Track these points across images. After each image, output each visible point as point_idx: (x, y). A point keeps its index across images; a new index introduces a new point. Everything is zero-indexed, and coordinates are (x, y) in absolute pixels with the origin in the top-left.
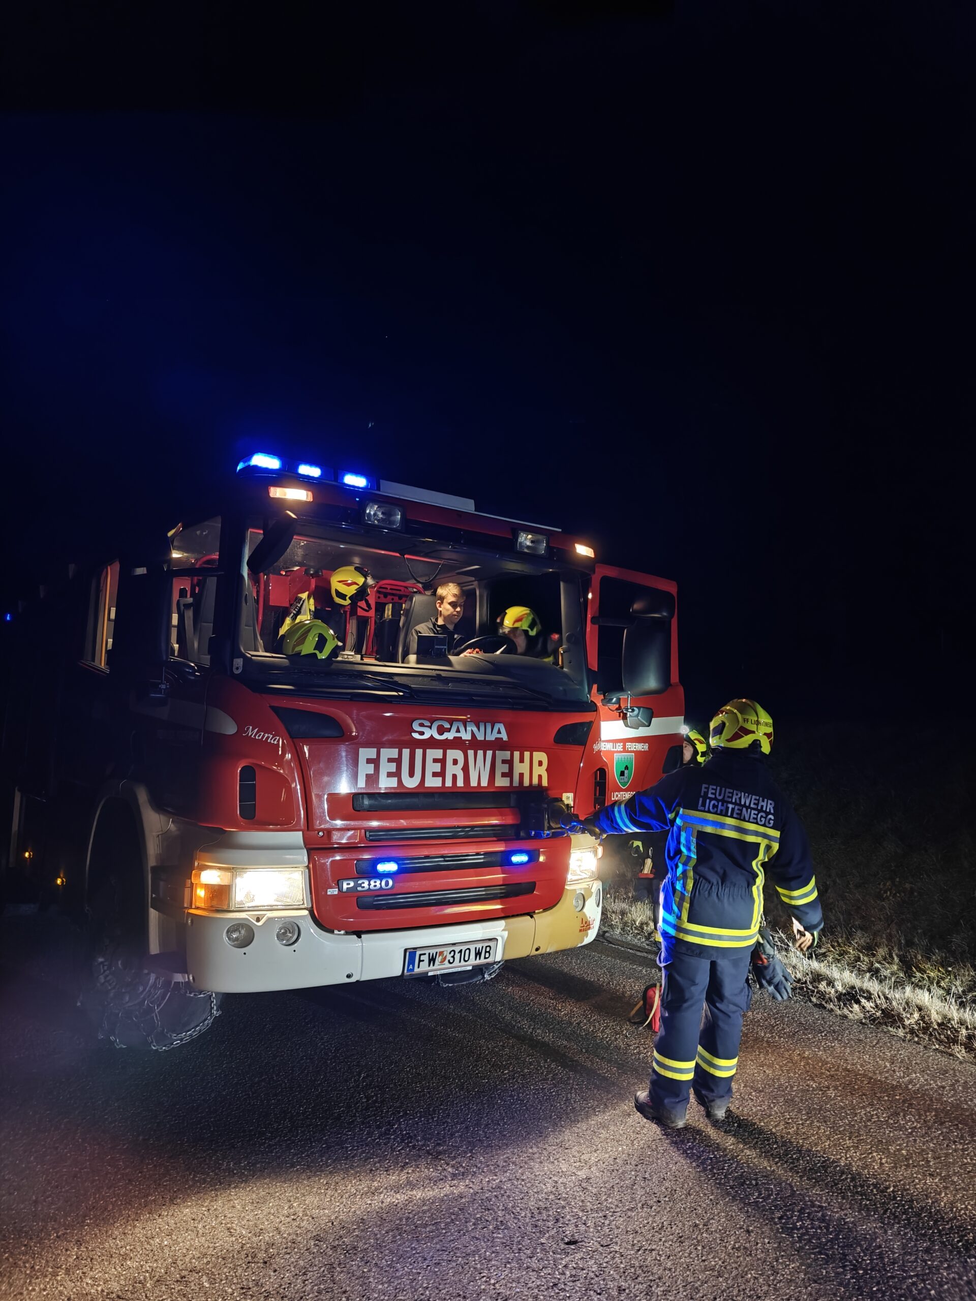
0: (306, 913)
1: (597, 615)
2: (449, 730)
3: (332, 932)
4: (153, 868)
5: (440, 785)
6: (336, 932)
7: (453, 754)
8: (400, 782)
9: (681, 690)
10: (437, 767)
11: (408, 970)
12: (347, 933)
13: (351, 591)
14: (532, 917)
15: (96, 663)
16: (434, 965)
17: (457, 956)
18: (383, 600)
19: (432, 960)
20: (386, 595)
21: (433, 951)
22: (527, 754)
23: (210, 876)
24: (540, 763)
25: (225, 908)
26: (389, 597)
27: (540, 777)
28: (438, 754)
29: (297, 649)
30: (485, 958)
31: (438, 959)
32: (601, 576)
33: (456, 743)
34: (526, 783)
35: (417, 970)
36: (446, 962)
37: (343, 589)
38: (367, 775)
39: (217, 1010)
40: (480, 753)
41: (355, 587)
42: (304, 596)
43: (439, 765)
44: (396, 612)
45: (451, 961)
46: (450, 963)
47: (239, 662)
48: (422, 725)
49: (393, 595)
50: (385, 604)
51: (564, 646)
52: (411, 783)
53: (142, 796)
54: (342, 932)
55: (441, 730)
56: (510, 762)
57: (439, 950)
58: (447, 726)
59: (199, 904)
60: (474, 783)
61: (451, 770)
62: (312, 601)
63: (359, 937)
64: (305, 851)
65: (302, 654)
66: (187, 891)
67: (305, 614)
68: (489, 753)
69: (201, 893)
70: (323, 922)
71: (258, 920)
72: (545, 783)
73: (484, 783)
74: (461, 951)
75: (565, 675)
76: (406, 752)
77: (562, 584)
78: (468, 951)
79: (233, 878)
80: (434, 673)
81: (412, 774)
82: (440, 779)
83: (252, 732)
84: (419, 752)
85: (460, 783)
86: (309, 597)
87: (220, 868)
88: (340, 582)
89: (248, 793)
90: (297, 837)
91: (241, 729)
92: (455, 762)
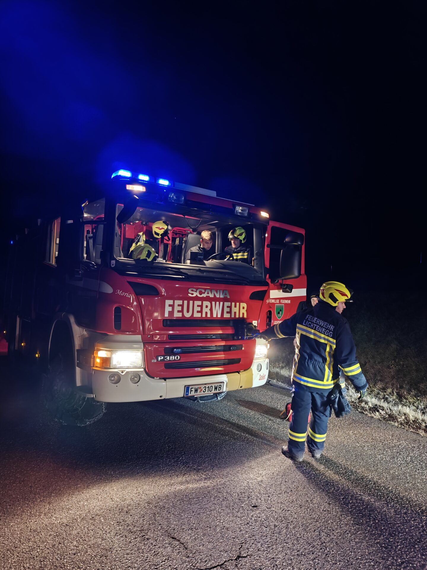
0: (143, 370)
1: (270, 244)
2: (204, 293)
3: (153, 378)
4: (78, 350)
5: (200, 316)
6: (155, 378)
7: (206, 303)
8: (183, 314)
9: (305, 277)
10: (199, 309)
11: (186, 395)
12: (160, 379)
13: (161, 232)
14: (239, 373)
15: (51, 262)
16: (197, 393)
17: (207, 389)
18: (175, 236)
19: (196, 390)
20: (176, 234)
21: (197, 387)
22: (238, 304)
23: (102, 354)
24: (243, 308)
25: (108, 367)
26: (178, 235)
27: (243, 314)
28: (199, 303)
29: (139, 257)
30: (219, 390)
31: (199, 390)
32: (272, 226)
33: (208, 299)
34: (237, 316)
35: (190, 395)
36: (202, 391)
37: (158, 231)
38: (169, 311)
39: (105, 410)
40: (218, 303)
41: (163, 230)
42: (141, 234)
43: (200, 308)
44: (181, 242)
45: (204, 391)
46: (204, 392)
47: (113, 262)
48: (192, 291)
49: (179, 234)
50: (176, 238)
51: (254, 257)
52: (188, 315)
53: (72, 320)
54: (158, 378)
55: (201, 293)
56: (230, 307)
57: (199, 386)
58: (203, 291)
59: (97, 365)
60: (215, 316)
61: (205, 310)
62: (144, 236)
63: (165, 380)
64: (142, 344)
65: (141, 259)
66: (92, 360)
67: (141, 242)
68: (221, 303)
69: (98, 360)
70: (150, 374)
71: (122, 372)
72: (245, 316)
73: (219, 316)
74: (208, 387)
75: (255, 270)
76: (186, 302)
77: (254, 230)
78: (211, 387)
79: (111, 354)
80: (198, 268)
81: (188, 311)
82: (200, 314)
83: (119, 292)
84: (191, 302)
85: (209, 316)
86: (143, 234)
87: (106, 350)
88: (156, 228)
89: (118, 318)
90: (139, 337)
91: (115, 291)
92: (207, 307)
